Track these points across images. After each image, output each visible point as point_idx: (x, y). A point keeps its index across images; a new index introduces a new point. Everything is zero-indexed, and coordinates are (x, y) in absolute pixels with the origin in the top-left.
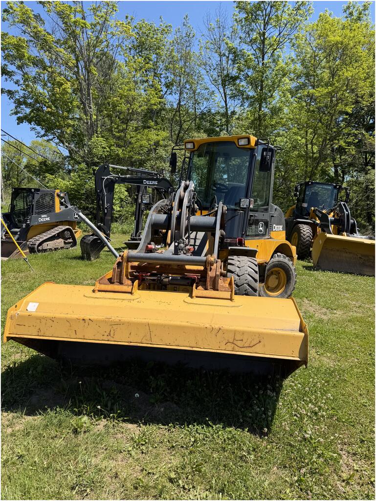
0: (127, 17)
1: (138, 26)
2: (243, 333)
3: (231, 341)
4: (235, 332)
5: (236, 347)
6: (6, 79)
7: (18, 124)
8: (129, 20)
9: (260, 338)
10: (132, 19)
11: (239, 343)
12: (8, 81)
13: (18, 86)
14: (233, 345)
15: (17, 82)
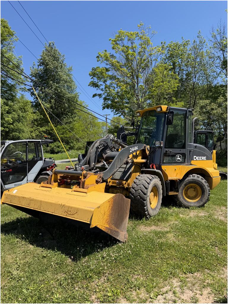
0: (162, 43)
1: (168, 46)
2: (72, 208)
3: (66, 211)
4: (69, 207)
5: (68, 214)
6: (97, 89)
7: (103, 110)
8: (163, 44)
9: (77, 211)
10: (165, 43)
11: (69, 213)
12: (98, 90)
13: (103, 91)
14: (67, 213)
15: (102, 90)
